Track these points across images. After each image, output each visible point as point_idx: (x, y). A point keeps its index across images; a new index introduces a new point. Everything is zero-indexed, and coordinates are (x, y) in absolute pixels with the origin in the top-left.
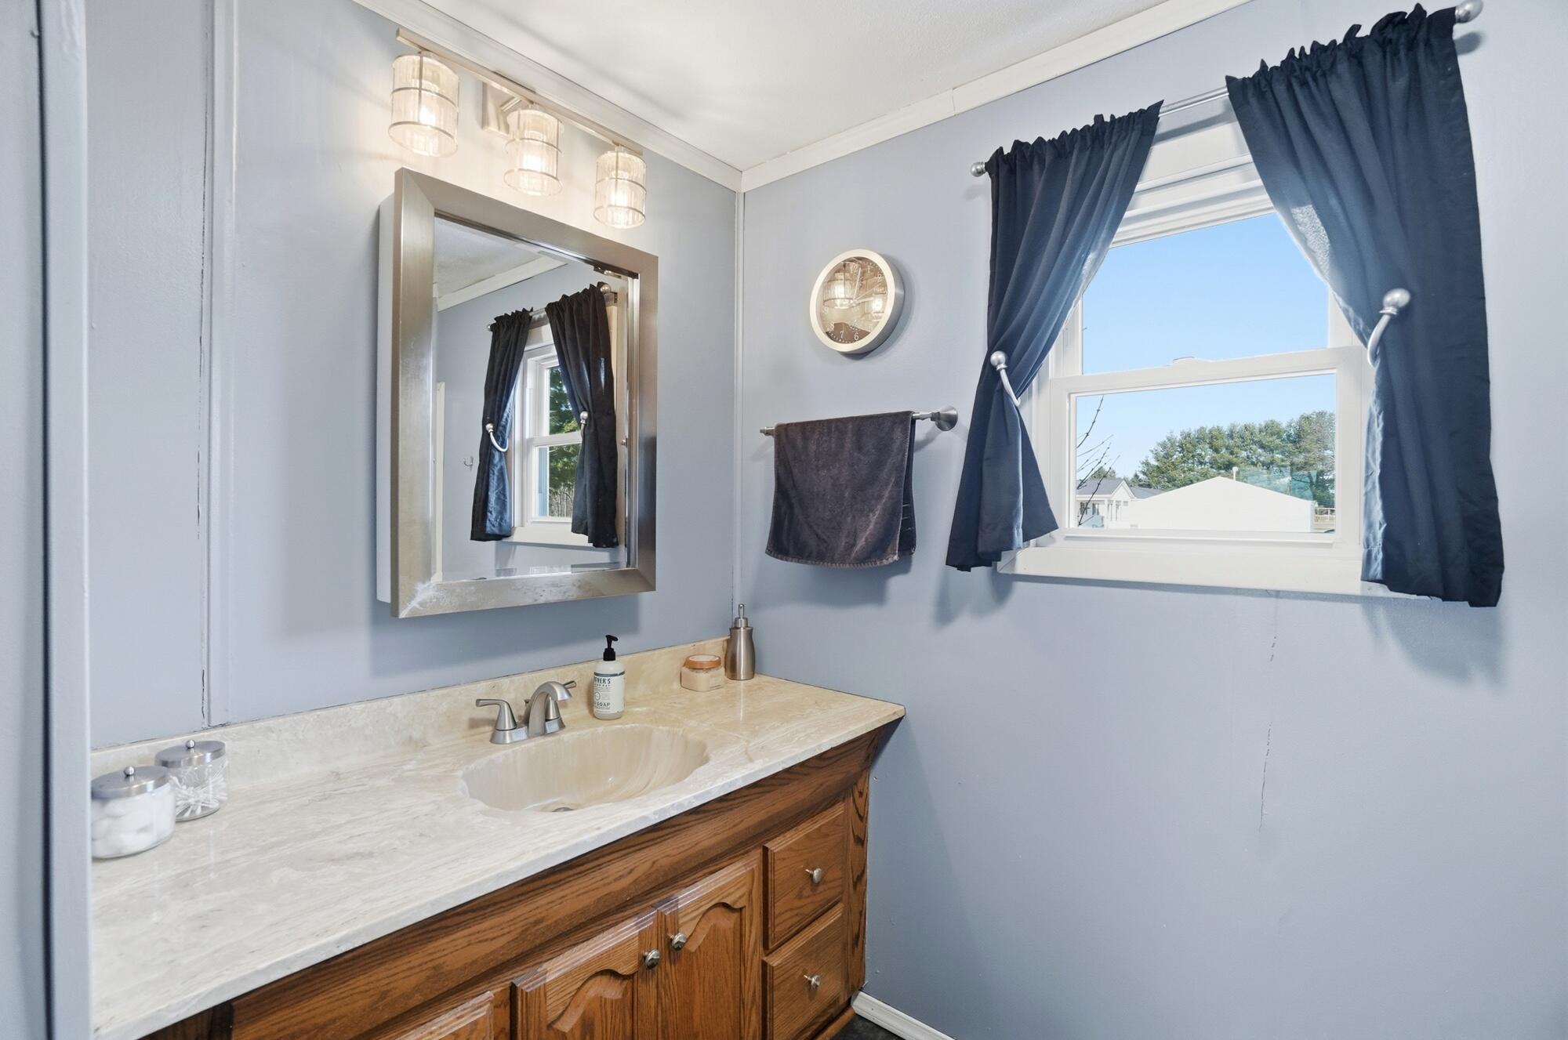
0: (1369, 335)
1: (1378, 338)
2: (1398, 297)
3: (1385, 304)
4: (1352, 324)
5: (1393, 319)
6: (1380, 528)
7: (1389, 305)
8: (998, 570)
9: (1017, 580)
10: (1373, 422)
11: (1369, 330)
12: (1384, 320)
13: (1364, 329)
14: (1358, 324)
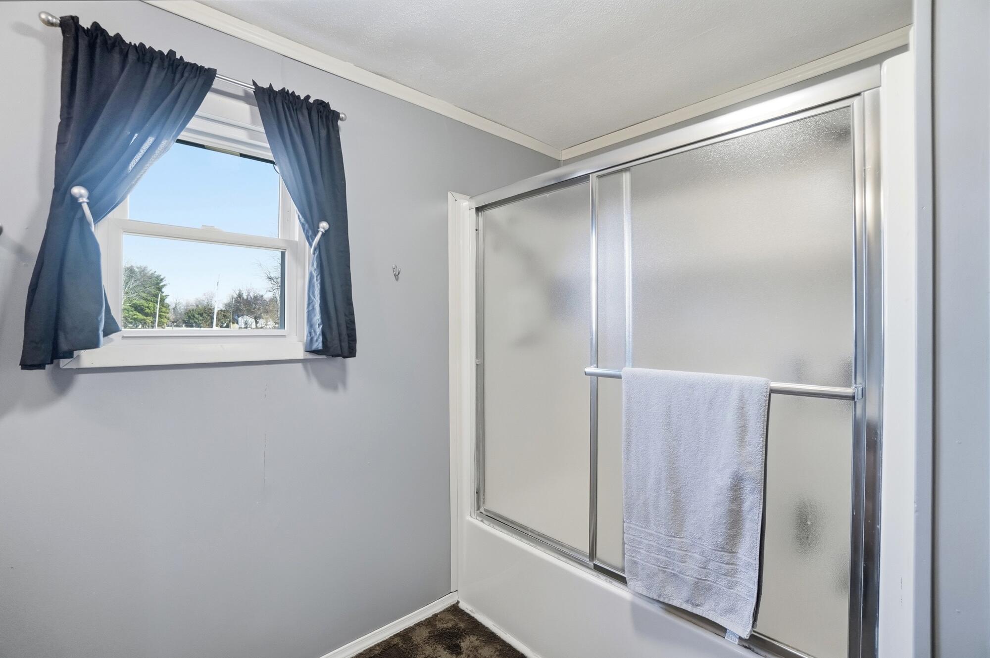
0: (313, 240)
1: (317, 243)
2: (324, 226)
3: (320, 227)
4: (305, 231)
5: (323, 235)
6: (319, 327)
7: (322, 228)
8: (61, 367)
9: (78, 373)
10: (313, 278)
11: (313, 237)
12: (320, 234)
13: (311, 236)
14: (308, 233)
